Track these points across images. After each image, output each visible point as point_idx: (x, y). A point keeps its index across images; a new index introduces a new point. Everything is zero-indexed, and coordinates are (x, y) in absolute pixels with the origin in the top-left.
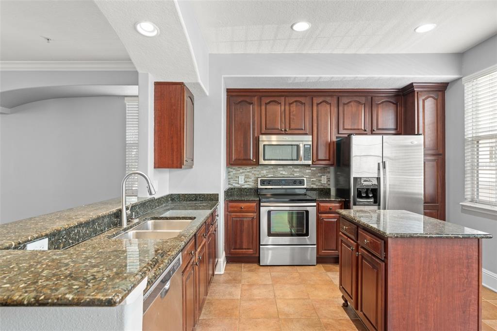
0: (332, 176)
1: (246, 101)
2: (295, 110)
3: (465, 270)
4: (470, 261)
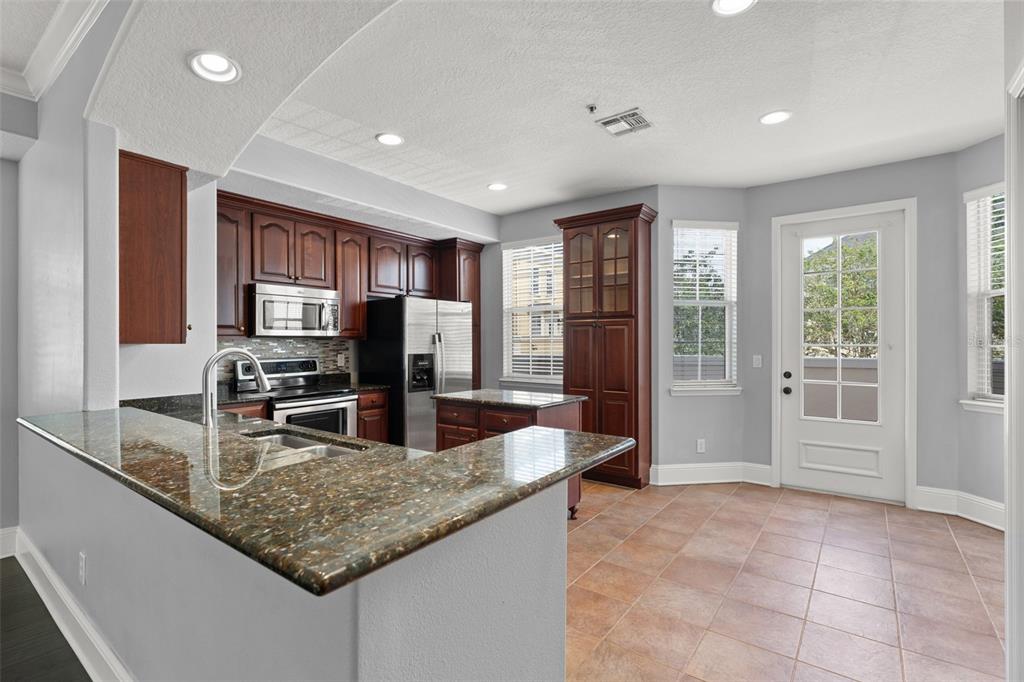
0: (351, 353)
2: (310, 246)
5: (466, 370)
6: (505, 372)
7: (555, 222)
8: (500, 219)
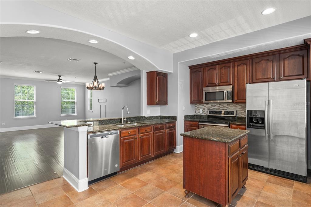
1: (198, 71)
2: (224, 71)
3: (218, 159)
4: (221, 154)
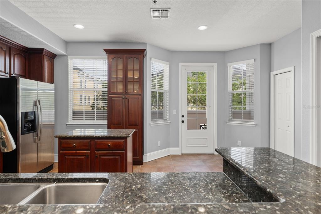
5: (52, 120)
6: (69, 120)
7: (105, 50)
8: (67, 43)
